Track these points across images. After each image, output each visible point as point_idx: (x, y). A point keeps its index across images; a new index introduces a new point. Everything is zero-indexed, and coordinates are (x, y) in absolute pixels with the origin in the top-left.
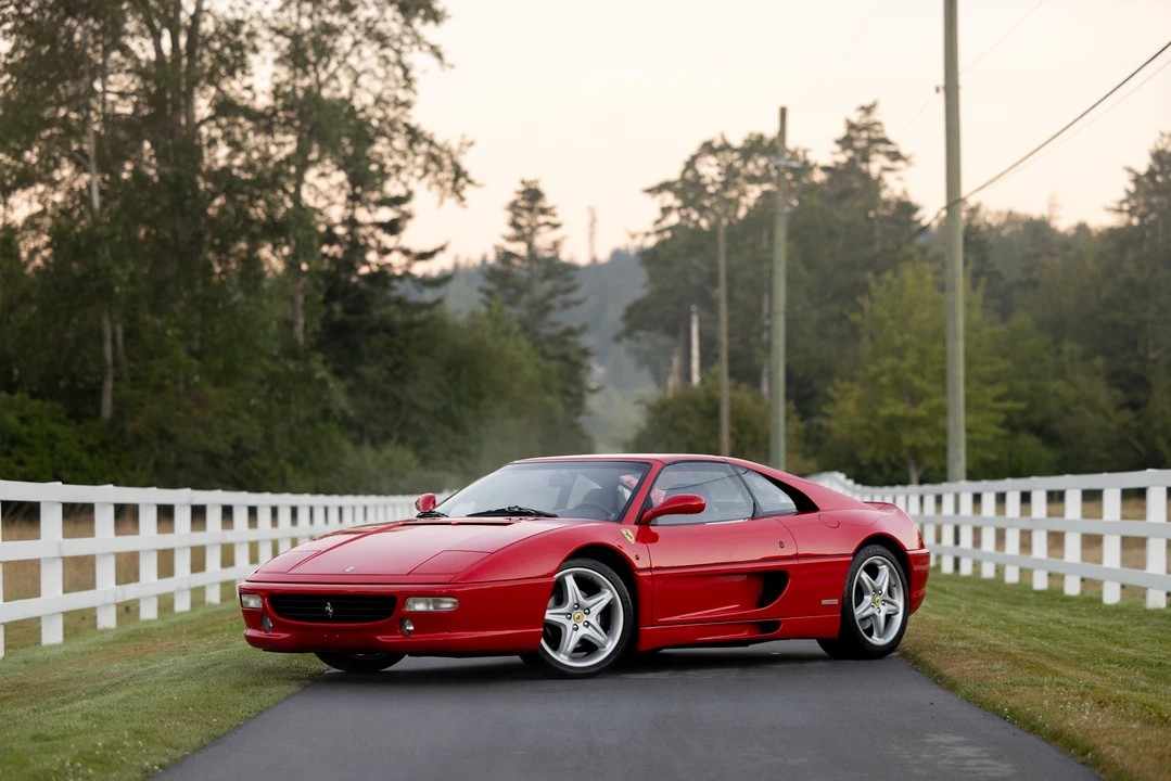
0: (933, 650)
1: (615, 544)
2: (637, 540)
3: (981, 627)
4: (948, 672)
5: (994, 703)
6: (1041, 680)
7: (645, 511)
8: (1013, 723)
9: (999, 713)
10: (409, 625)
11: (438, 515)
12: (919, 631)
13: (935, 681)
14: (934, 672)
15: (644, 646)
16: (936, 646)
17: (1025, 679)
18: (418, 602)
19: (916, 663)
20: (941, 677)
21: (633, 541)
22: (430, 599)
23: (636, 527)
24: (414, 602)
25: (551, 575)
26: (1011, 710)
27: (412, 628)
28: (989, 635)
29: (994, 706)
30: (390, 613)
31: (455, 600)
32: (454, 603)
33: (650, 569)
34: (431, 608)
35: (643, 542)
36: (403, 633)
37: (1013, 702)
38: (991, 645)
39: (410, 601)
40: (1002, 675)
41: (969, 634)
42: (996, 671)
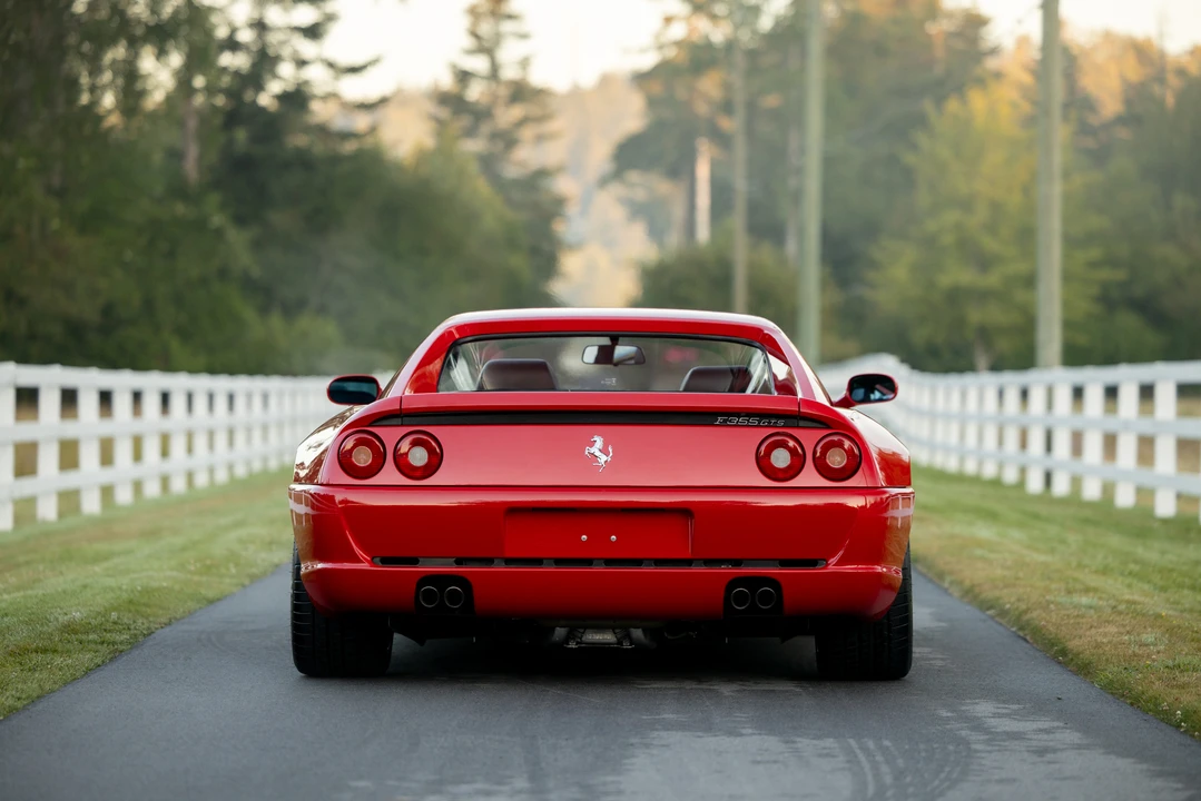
3: (1105, 571)
4: (1074, 644)
5: (1155, 700)
8: (1193, 736)
9: (1167, 719)
12: (1018, 579)
13: (1054, 658)
16: (1049, 602)
17: (1195, 659)
20: (1064, 652)
26: (1187, 716)
28: (1121, 586)
29: (1156, 705)
37: (1186, 699)
40: (1158, 652)
41: (1093, 584)
42: (1147, 645)
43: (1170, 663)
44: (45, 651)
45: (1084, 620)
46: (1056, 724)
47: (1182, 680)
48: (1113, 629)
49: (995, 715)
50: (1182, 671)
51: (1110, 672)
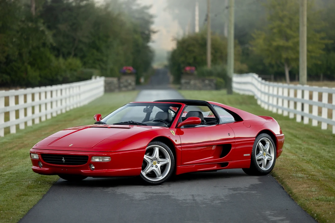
0: (289, 178)
1: (167, 136)
2: (176, 134)
3: (309, 162)
4: (294, 191)
5: (311, 210)
6: (330, 198)
7: (179, 123)
9: (312, 216)
10: (93, 166)
11: (103, 123)
14: (289, 190)
15: (178, 173)
16: (290, 175)
17: (324, 197)
18: (96, 158)
19: (282, 184)
20: (291, 193)
21: (174, 134)
22: (101, 157)
23: (176, 130)
24: (95, 158)
25: (144, 148)
26: (317, 215)
27: (94, 167)
28: (312, 168)
29: (311, 212)
30: (86, 162)
31: (110, 158)
32: (110, 159)
33: (180, 144)
34: (101, 160)
35: (178, 135)
36: (90, 169)
37: (318, 211)
38: (313, 175)
39: (93, 158)
40: (315, 194)
41: (304, 168)
42: (313, 192)
43: (317, 198)
44: (25, 195)
45: (299, 182)
46: (285, 218)
47: (319, 204)
48: (305, 186)
49: (270, 215)
50: (320, 201)
51: (302, 200)
